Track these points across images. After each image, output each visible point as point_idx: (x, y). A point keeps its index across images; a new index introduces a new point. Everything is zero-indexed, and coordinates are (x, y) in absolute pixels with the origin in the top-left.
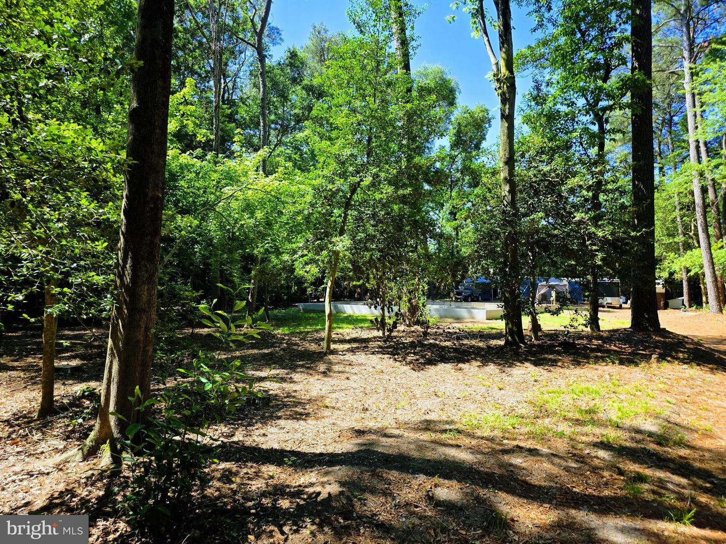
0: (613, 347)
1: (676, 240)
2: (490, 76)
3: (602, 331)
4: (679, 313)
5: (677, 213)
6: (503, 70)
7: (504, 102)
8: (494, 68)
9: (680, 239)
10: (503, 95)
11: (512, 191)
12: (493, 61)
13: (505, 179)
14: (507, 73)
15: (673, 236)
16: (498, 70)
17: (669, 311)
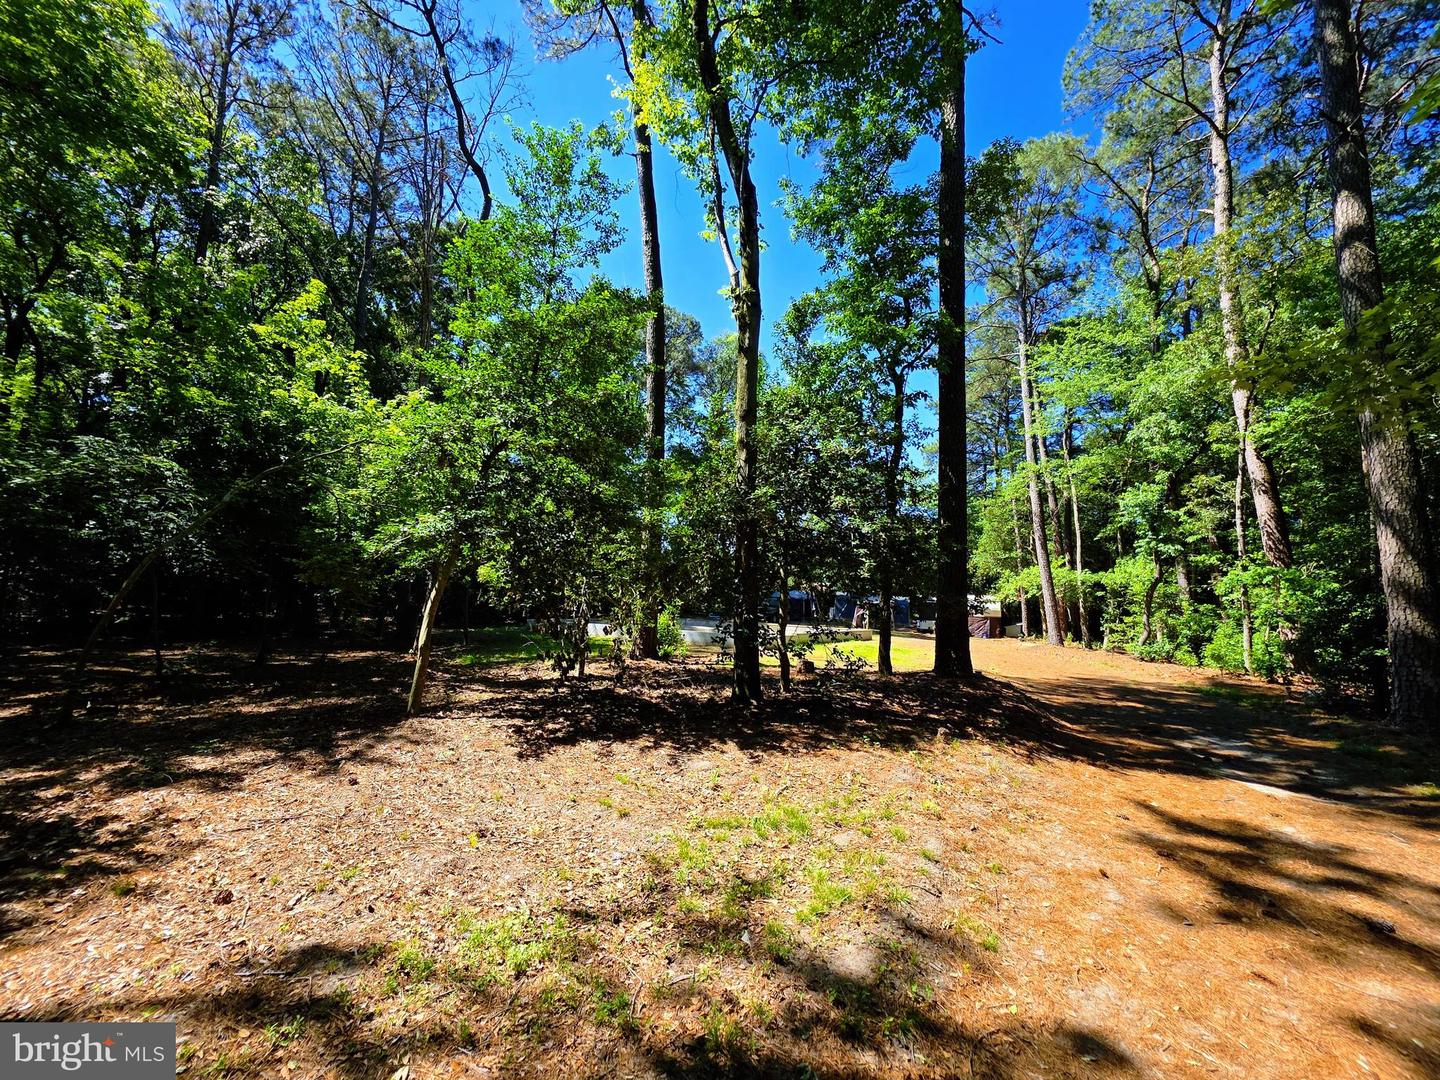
0: (896, 707)
1: (1013, 555)
2: (725, 291)
3: (895, 674)
4: (1015, 643)
5: (1014, 523)
6: (743, 282)
7: (743, 328)
8: (733, 280)
9: (1018, 553)
10: (741, 318)
11: (751, 460)
12: (731, 271)
13: (741, 441)
14: (749, 288)
15: (1011, 550)
16: (738, 284)
17: (1005, 640)
